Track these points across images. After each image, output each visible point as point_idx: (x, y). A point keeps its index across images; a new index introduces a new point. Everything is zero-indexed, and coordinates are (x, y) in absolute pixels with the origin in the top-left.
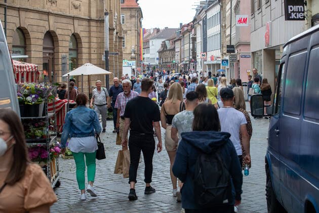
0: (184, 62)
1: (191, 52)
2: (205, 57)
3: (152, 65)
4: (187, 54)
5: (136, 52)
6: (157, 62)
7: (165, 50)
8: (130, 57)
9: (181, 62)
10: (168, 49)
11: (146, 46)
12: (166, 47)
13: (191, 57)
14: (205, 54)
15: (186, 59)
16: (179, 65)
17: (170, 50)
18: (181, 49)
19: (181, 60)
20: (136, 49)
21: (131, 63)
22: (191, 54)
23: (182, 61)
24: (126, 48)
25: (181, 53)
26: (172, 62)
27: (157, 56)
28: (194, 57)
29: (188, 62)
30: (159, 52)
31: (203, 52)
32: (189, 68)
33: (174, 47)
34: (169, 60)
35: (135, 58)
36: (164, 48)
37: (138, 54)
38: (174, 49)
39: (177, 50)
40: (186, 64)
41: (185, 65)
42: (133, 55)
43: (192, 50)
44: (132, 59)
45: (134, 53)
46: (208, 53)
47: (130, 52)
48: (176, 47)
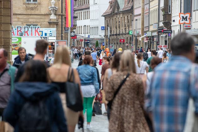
0: (149, 34)
1: (162, 13)
2: (188, 22)
3: (93, 39)
4: (154, 19)
5: (60, 13)
6: (101, 34)
7: (116, 11)
8: (47, 20)
9: (144, 32)
10: (121, 10)
11: (84, 7)
12: (118, 8)
13: (161, 24)
14: (188, 15)
15: (152, 28)
16: (140, 39)
17: (124, 12)
18: (143, 9)
19: (143, 29)
20: (59, 7)
21: (48, 33)
22: (162, 18)
23: (146, 32)
24: (40, 4)
25: (143, 16)
26: (128, 33)
27: (102, 22)
28: (168, 24)
29: (155, 34)
30: (106, 16)
31: (184, 13)
32: (158, 43)
33: (132, 7)
34: (122, 30)
35: (57, 24)
36: (114, 10)
37: (62, 16)
38: (131, 11)
39: (137, 11)
40: (153, 37)
41: (151, 39)
42: (53, 17)
43: (163, 10)
44: (51, 24)
45: (55, 14)
46: (193, 13)
47: (47, 12)
48: (135, 7)
